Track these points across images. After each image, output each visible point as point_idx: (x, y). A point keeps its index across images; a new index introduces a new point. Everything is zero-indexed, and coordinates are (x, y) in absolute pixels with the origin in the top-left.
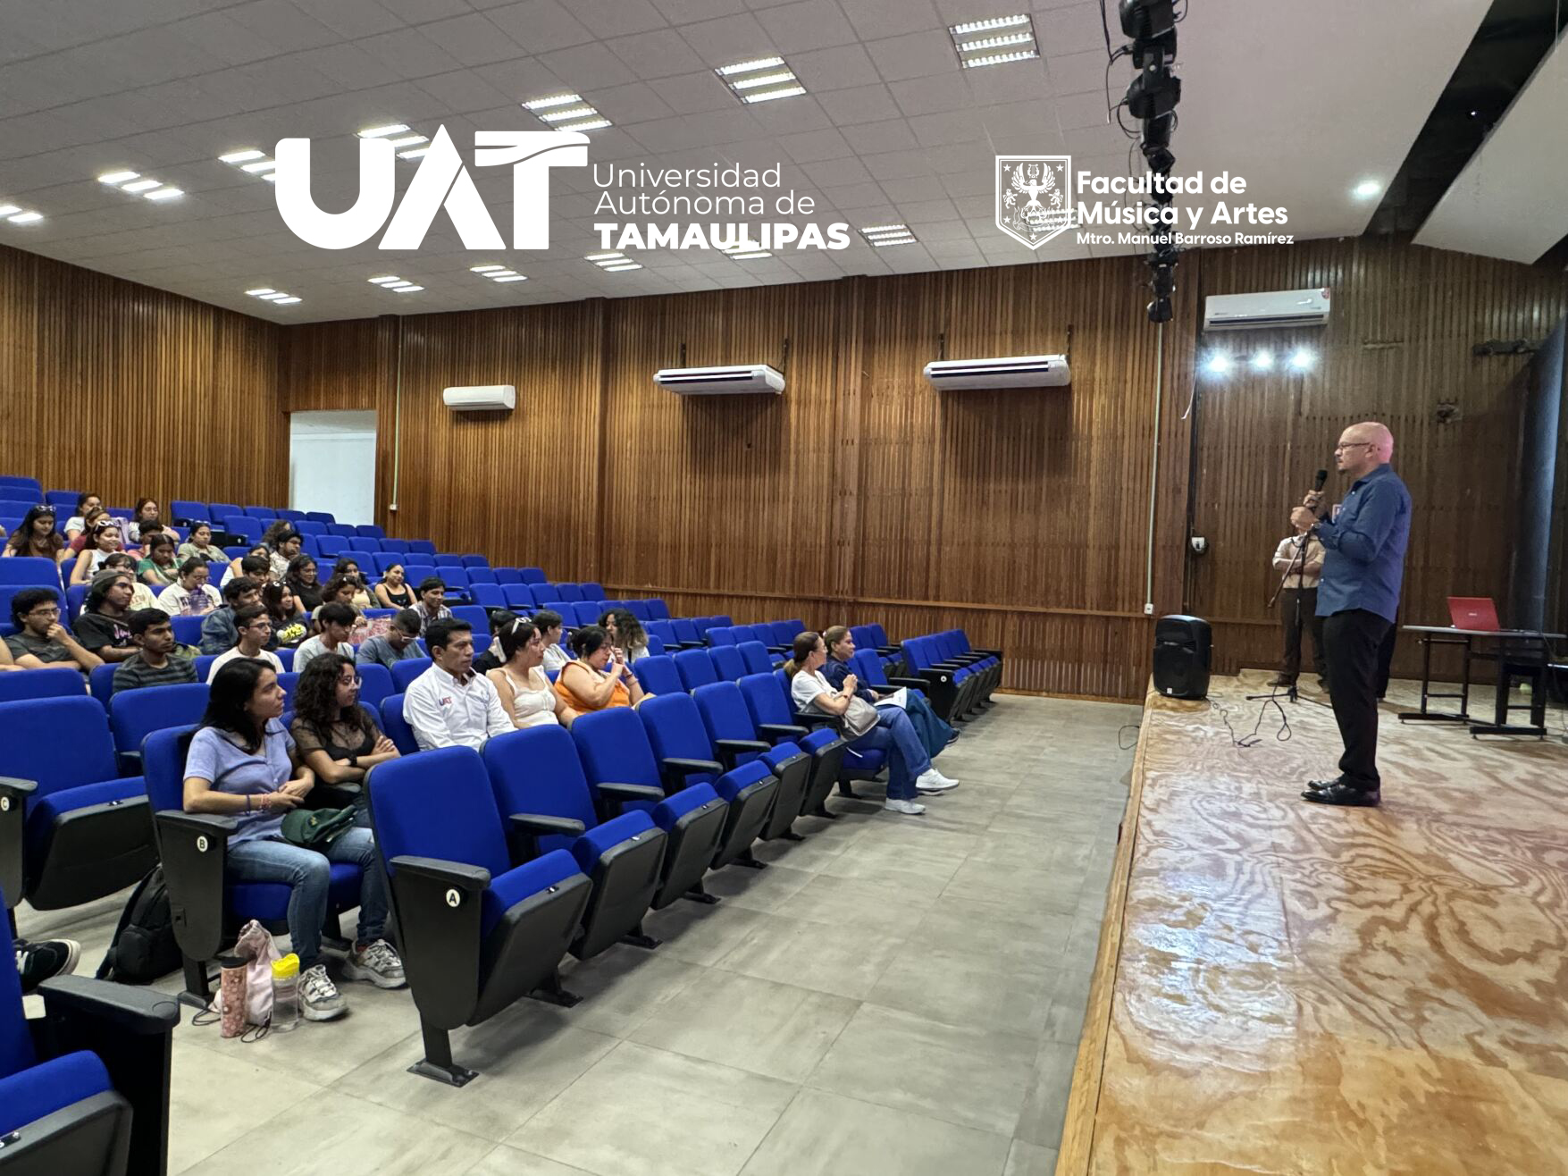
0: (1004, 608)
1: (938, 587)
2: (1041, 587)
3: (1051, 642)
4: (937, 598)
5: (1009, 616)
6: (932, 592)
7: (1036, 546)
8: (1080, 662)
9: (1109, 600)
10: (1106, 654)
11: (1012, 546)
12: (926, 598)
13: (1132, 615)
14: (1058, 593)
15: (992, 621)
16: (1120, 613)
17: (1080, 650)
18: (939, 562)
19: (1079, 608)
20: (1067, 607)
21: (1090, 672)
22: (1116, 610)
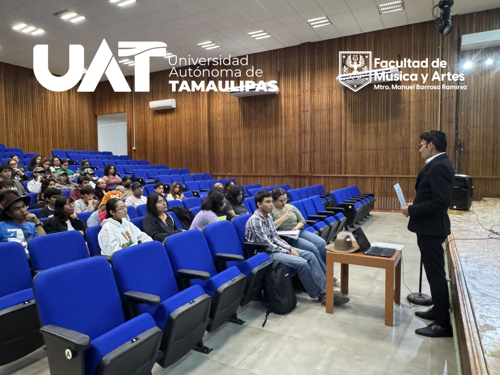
0: (374, 176)
1: (345, 169)
4: (345, 173)
5: (377, 179)
6: (343, 171)
7: (387, 148)
11: (377, 150)
12: (341, 173)
15: (369, 181)
18: (346, 157)
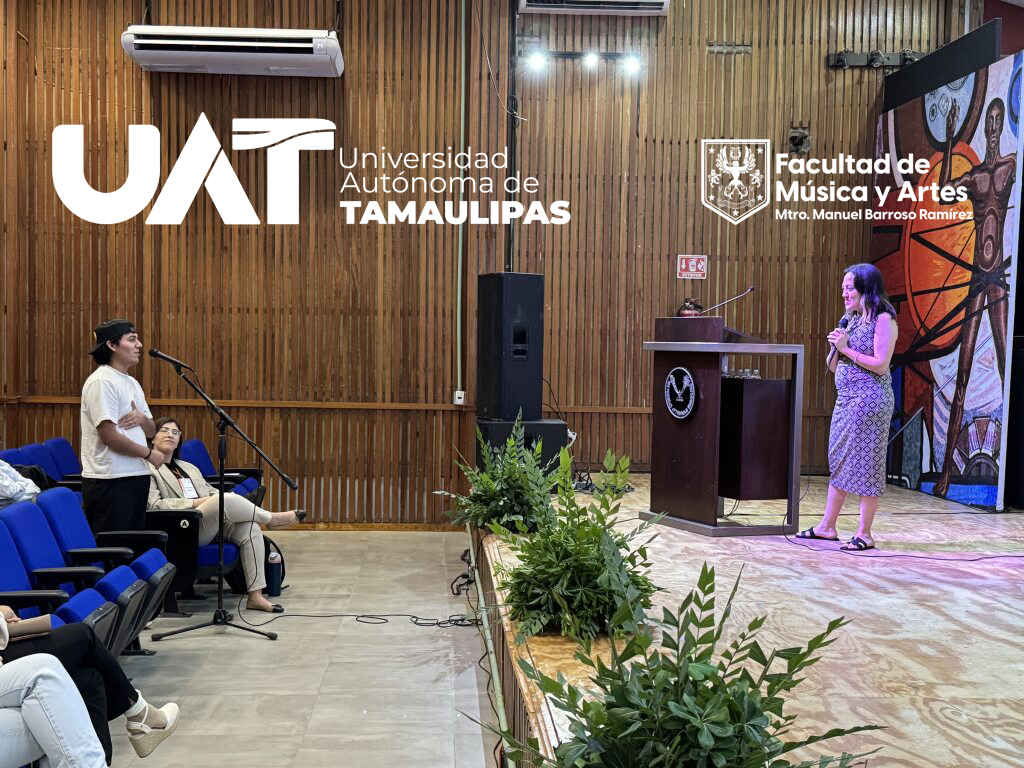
2: (313, 372)
3: (330, 451)
8: (369, 476)
9: (405, 387)
10: (404, 463)
13: (439, 406)
14: (337, 379)
16: (422, 406)
17: (369, 460)
19: (365, 400)
20: (350, 399)
21: (384, 491)
22: (416, 400)
